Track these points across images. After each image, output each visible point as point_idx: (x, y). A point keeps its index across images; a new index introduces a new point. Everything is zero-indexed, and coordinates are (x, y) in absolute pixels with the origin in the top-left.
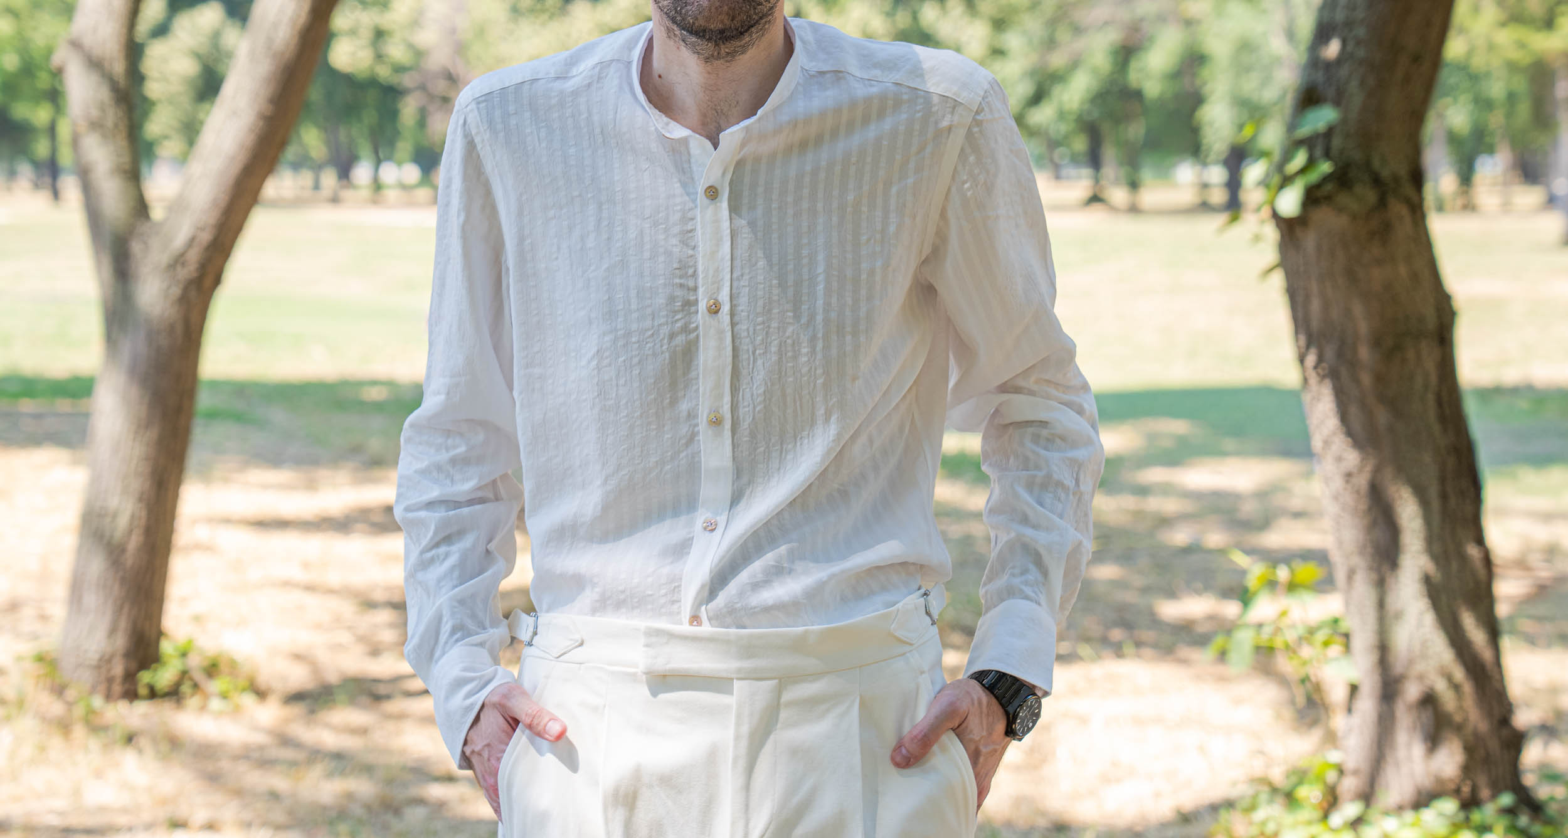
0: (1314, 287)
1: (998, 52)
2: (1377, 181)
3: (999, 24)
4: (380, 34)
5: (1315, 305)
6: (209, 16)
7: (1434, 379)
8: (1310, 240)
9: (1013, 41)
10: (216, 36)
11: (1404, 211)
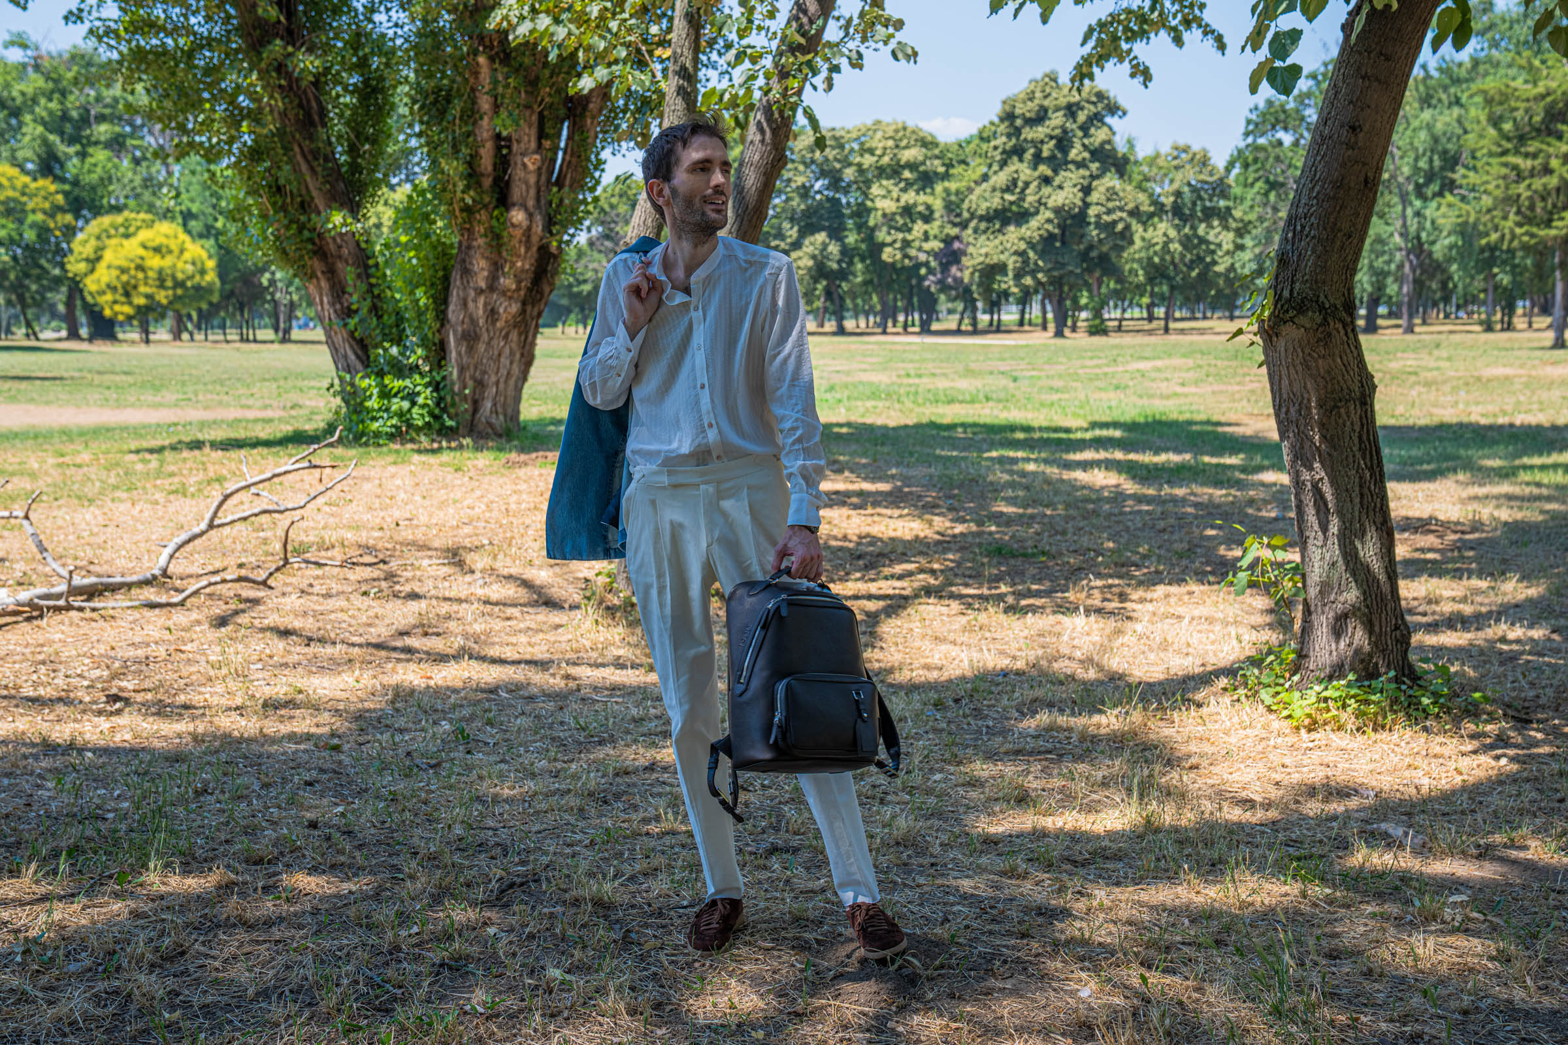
0: (1284, 372)
1: (1241, 247)
2: (1322, 308)
3: (1240, 233)
4: (906, 244)
5: (1285, 382)
6: (821, 237)
7: (1357, 428)
8: (1281, 344)
9: (1248, 241)
10: (825, 246)
11: (1339, 326)
